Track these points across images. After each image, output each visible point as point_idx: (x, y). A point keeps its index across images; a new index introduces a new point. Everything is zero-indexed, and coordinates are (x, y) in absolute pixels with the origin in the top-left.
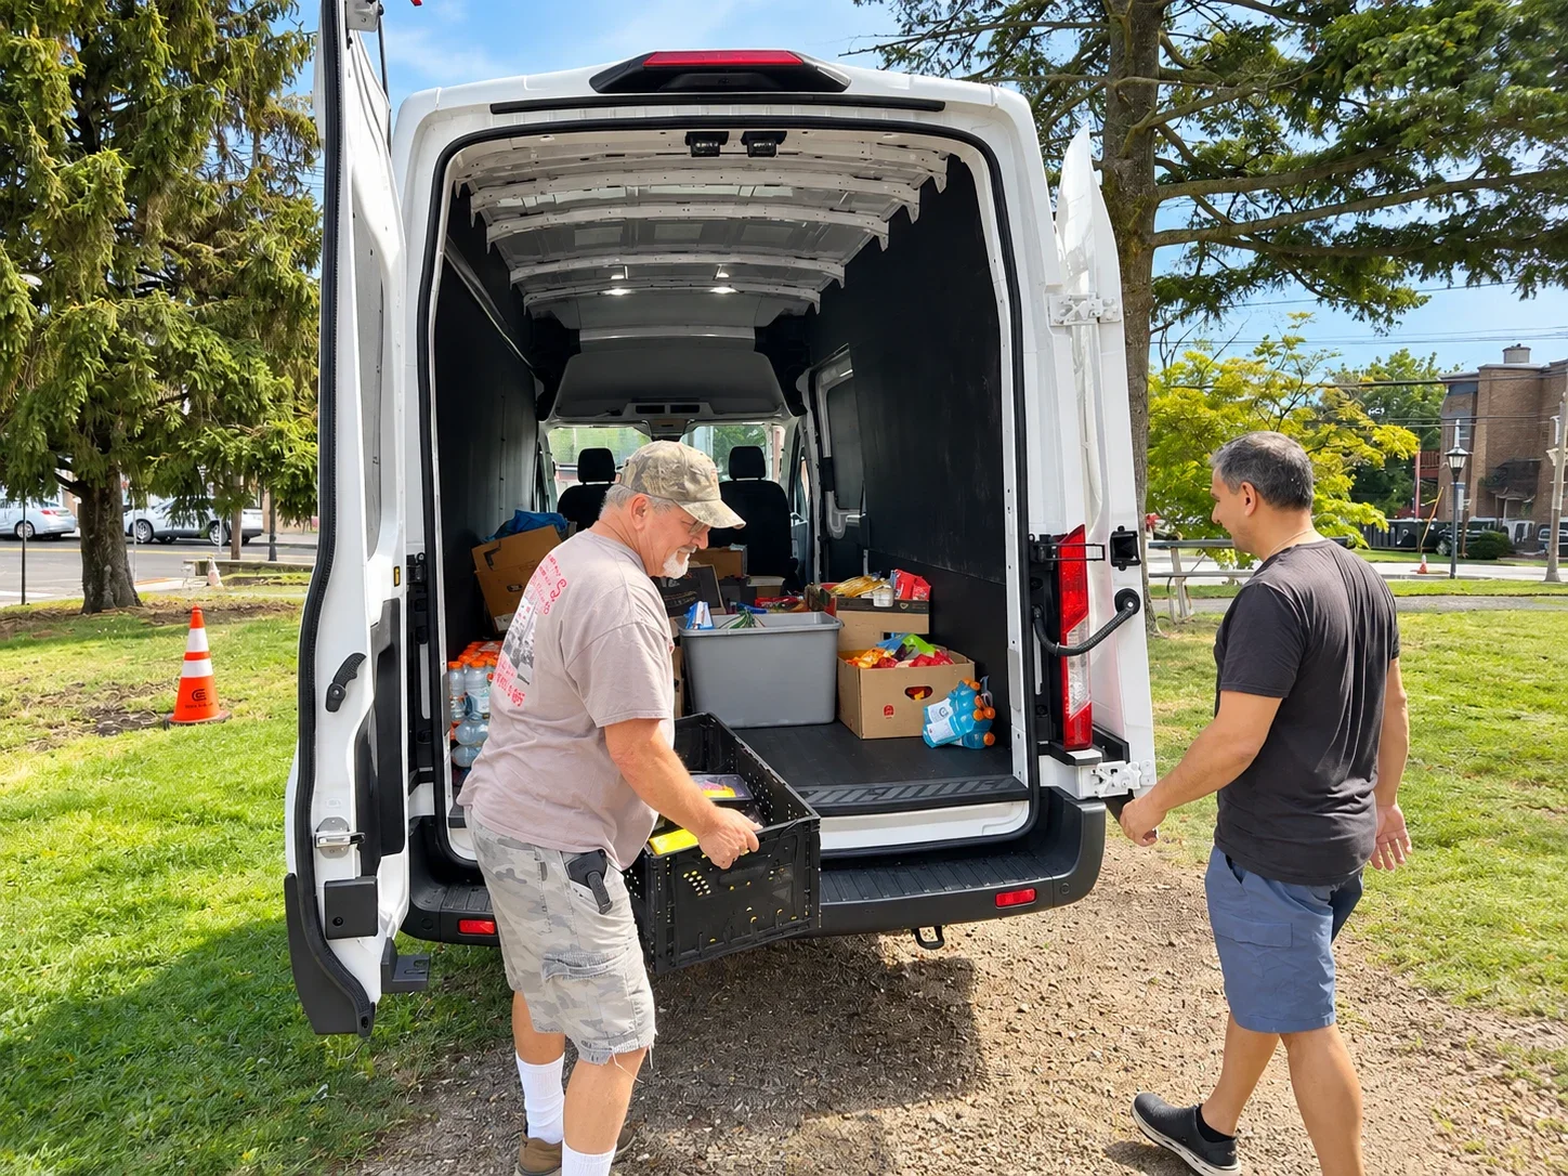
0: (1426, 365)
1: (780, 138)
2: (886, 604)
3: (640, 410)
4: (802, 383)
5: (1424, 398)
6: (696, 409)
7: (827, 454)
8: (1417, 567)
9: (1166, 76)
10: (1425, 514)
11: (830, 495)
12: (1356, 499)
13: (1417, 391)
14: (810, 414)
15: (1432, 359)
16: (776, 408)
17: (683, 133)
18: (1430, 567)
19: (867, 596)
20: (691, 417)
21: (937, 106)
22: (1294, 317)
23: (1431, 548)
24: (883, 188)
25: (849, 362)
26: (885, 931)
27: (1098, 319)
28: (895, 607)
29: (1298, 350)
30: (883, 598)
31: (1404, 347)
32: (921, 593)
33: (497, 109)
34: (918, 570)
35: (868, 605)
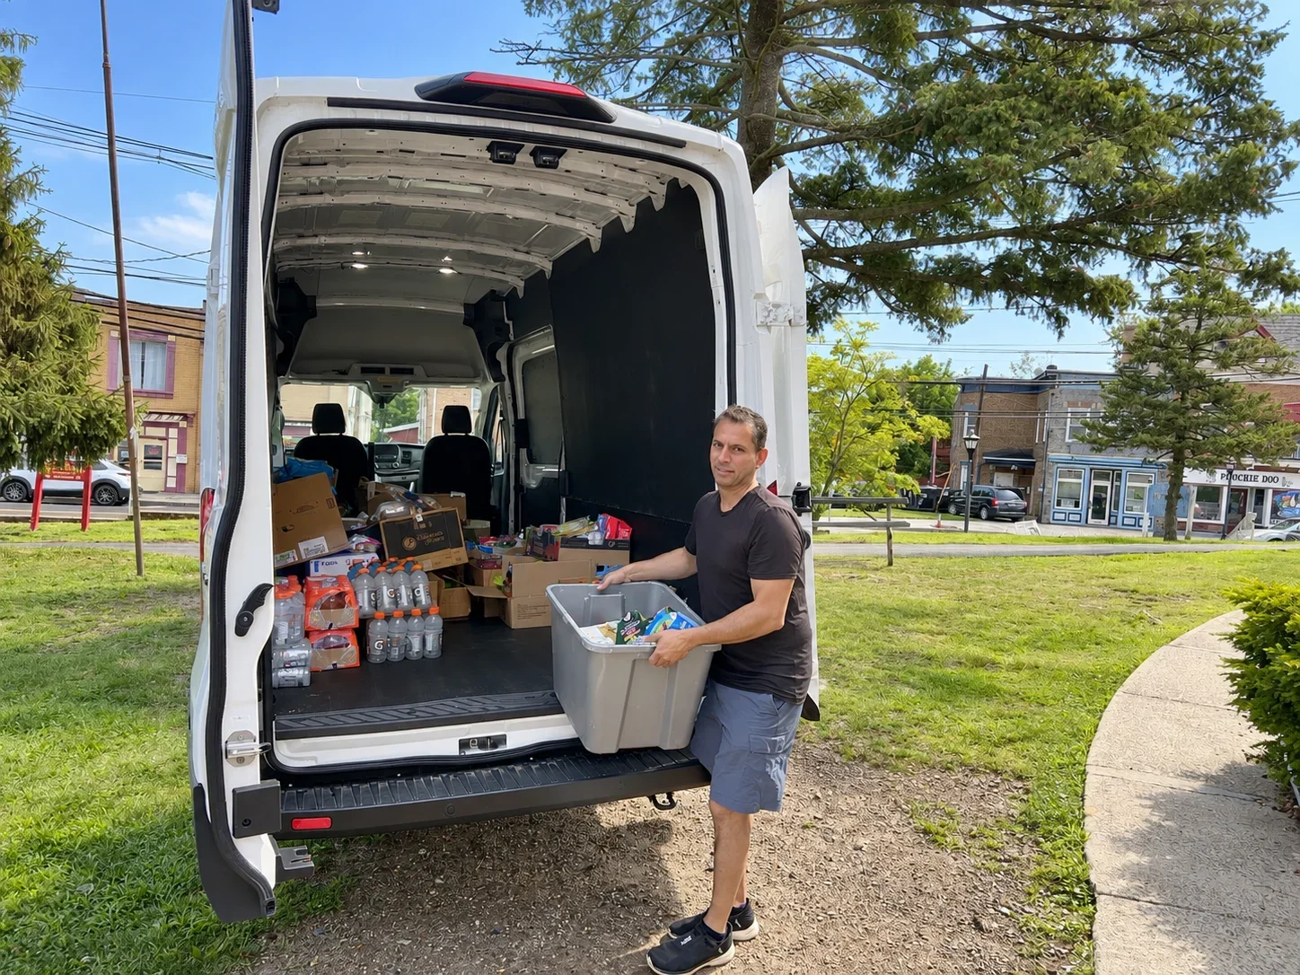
0: (944, 368)
1: (561, 154)
2: (597, 543)
3: (364, 370)
4: (501, 355)
5: (941, 394)
6: (411, 372)
7: (521, 416)
8: (935, 522)
9: (781, 116)
10: (940, 483)
11: (523, 452)
12: (898, 471)
13: (936, 390)
14: (507, 382)
15: (948, 365)
16: (476, 375)
17: (488, 141)
18: (943, 523)
19: (584, 536)
20: (407, 377)
21: (680, 144)
22: (861, 325)
23: (943, 509)
24: (608, 202)
25: (552, 338)
26: (602, 801)
27: (790, 321)
28: (605, 546)
29: (864, 352)
30: (595, 538)
31: (929, 354)
32: (625, 534)
33: (333, 102)
34: (622, 515)
35: (582, 543)
